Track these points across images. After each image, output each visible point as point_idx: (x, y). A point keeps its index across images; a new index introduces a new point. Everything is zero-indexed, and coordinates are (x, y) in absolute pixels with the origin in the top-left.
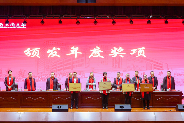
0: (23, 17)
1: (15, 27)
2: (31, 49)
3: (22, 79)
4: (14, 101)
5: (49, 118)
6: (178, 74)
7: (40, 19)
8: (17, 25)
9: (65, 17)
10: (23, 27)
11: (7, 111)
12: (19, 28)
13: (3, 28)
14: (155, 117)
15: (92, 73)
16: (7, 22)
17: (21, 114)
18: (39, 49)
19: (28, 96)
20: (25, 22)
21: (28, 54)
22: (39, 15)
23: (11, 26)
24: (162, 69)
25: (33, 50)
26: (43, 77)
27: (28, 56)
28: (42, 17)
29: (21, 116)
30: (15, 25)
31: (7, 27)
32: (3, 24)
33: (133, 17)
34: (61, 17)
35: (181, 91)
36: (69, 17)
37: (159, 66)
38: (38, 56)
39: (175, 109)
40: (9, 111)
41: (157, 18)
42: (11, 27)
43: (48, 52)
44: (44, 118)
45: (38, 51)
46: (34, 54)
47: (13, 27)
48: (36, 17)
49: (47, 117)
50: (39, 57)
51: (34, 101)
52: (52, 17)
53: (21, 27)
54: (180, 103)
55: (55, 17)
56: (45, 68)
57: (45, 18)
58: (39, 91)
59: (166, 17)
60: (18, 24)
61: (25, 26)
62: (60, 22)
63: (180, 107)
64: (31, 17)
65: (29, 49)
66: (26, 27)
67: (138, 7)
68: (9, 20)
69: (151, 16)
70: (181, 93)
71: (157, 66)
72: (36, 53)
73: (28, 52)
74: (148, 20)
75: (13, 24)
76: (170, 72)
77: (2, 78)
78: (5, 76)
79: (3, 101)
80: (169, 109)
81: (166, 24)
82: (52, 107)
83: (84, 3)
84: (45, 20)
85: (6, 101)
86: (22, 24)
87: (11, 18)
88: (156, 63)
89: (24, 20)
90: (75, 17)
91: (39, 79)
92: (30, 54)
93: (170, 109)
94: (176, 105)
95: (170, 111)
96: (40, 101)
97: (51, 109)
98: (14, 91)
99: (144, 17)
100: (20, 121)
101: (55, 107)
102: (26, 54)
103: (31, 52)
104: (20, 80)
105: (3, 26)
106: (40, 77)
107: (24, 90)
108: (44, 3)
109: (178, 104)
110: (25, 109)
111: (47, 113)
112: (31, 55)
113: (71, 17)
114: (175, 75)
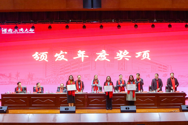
0: (31, 22)
1: (24, 32)
2: (39, 53)
3: (31, 82)
4: (23, 103)
5: (57, 119)
6: (182, 76)
7: (47, 24)
8: (26, 31)
9: (71, 22)
10: (31, 32)
11: (17, 113)
12: (28, 33)
13: (12, 33)
14: (160, 117)
15: (96, 76)
16: (16, 28)
17: (30, 116)
18: (47, 53)
19: (37, 99)
20: (33, 28)
21: (37, 58)
22: (47, 20)
23: (20, 31)
24: (166, 71)
25: (41, 54)
26: (51, 80)
27: (36, 60)
28: (50, 22)
29: (30, 118)
30: (24, 31)
31: (16, 32)
32: (12, 30)
33: (138, 21)
34: (68, 22)
35: (184, 92)
36: (76, 22)
37: (163, 69)
38: (45, 60)
39: (179, 109)
40: (19, 112)
41: (161, 22)
42: (20, 33)
43: (55, 56)
44: (52, 119)
45: (46, 55)
46: (42, 57)
47: (22, 32)
48: (44, 22)
49: (55, 119)
50: (47, 61)
51: (42, 103)
52: (60, 22)
53: (30, 32)
54: (184, 104)
55: (62, 22)
56: (53, 71)
57: (52, 23)
58: (47, 93)
59: (169, 21)
60: (27, 29)
61: (33, 31)
62: (67, 27)
63: (184, 107)
64: (39, 22)
65: (37, 53)
66: (34, 33)
67: (142, 12)
68: (18, 25)
69: (155, 20)
70: (184, 94)
71: (161, 68)
72: (44, 57)
73: (36, 56)
74: (152, 24)
75: (22, 29)
76: (173, 73)
77: (12, 81)
78: (14, 79)
79: (13, 103)
80: (173, 110)
81: (170, 28)
82: (59, 109)
83: (90, 8)
84: (52, 25)
85: (16, 103)
86: (31, 29)
87: (20, 24)
88: (161, 65)
89: (32, 25)
90: (81, 21)
91: (47, 82)
92: (38, 58)
93: (175, 110)
94: (180, 105)
95: (174, 112)
96: (48, 103)
97: (59, 111)
98: (23, 93)
99: (148, 21)
100: (29, 122)
101: (63, 108)
102: (34, 58)
103: (39, 56)
104: (29, 83)
105: (13, 32)
106: (48, 80)
107: (32, 93)
108: (51, 8)
109: (182, 105)
110: (34, 111)
111: (55, 115)
112: (40, 59)
113: (78, 22)
114: (179, 77)
